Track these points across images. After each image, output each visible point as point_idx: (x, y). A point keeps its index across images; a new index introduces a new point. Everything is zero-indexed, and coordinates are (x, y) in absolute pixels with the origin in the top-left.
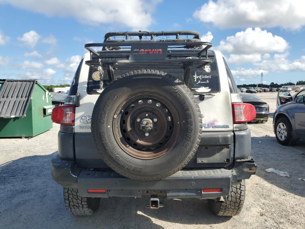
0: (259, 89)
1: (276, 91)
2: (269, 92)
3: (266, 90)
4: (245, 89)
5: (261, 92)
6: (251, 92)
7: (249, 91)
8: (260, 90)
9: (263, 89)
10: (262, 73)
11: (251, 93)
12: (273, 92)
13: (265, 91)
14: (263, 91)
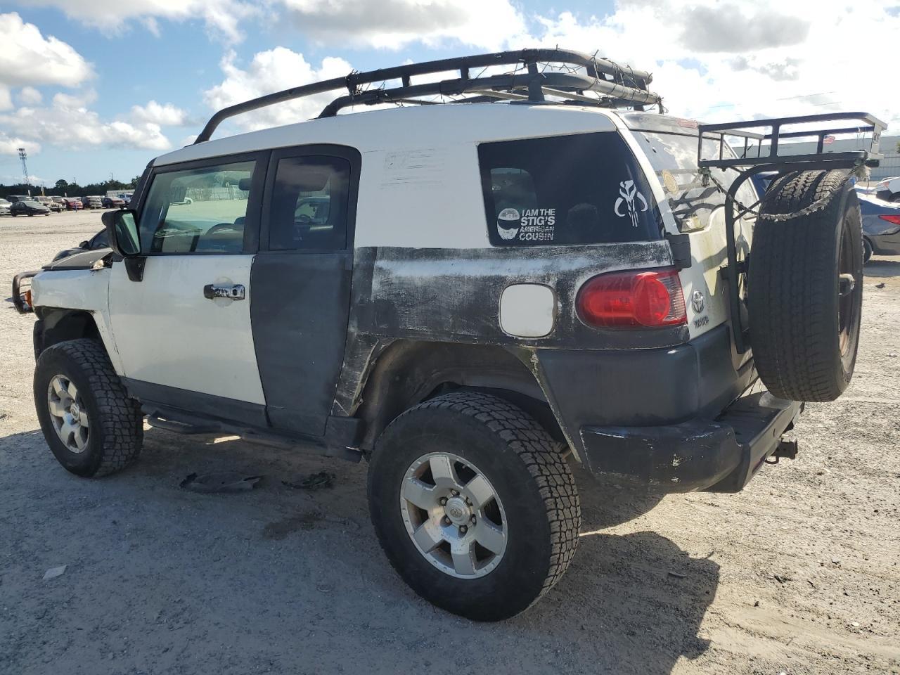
0: (50, 200)
1: (103, 206)
2: (83, 209)
3: (71, 204)
4: (5, 203)
5: (58, 210)
6: (31, 212)
7: (21, 209)
8: (55, 206)
9: (63, 200)
10: (21, 150)
11: (31, 215)
12: (93, 208)
13: (70, 207)
14: (65, 207)
